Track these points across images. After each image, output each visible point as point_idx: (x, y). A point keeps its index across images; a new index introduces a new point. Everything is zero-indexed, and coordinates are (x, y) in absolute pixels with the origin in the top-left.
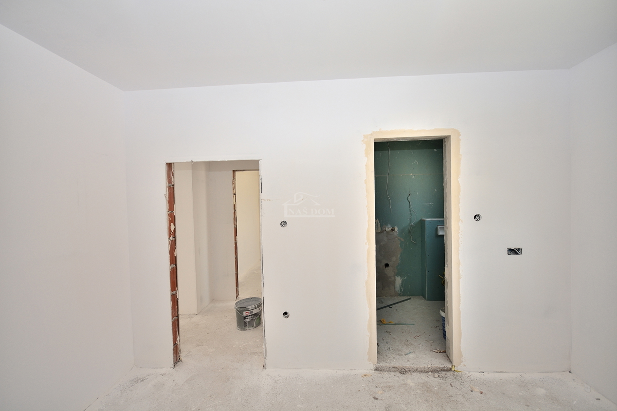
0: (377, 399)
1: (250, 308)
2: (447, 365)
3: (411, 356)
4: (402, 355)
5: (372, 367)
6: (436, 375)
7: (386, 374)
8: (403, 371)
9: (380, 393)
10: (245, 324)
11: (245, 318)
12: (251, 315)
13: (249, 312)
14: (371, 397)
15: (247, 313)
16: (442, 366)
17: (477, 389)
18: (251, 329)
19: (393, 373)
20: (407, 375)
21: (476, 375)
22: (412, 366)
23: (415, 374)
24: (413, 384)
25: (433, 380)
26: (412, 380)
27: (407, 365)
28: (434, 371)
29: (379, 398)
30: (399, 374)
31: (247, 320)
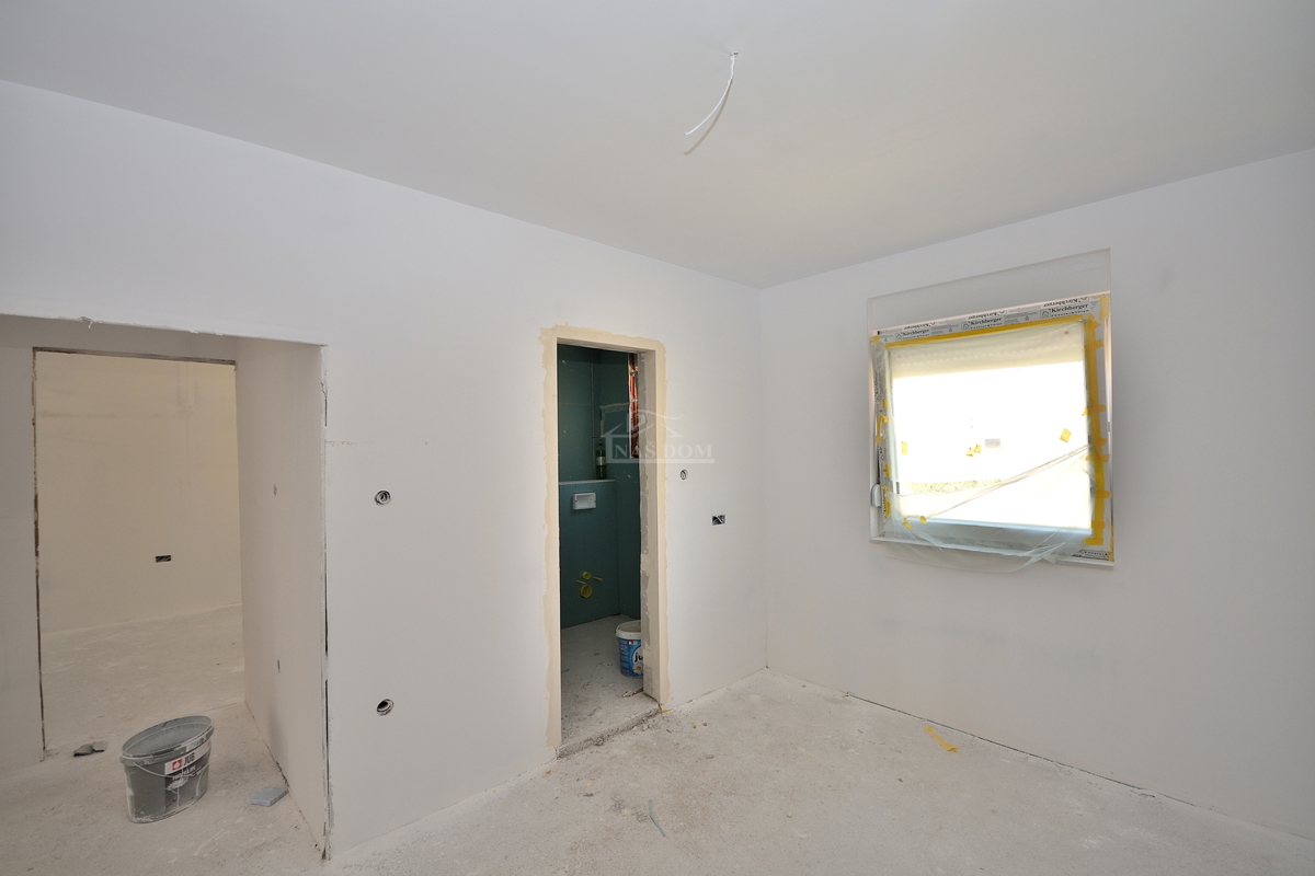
0: (591, 795)
1: (188, 745)
2: (654, 706)
3: (599, 714)
4: (585, 719)
5: (553, 753)
6: (645, 727)
7: (578, 757)
8: (600, 741)
9: (589, 785)
10: (170, 798)
11: (169, 780)
12: (189, 767)
13: (183, 758)
14: (582, 797)
15: (178, 765)
16: (648, 711)
17: (699, 724)
18: (189, 805)
19: (587, 751)
20: (607, 744)
21: (686, 708)
22: (611, 727)
23: (616, 738)
24: (623, 753)
25: (644, 736)
26: (619, 747)
27: (604, 728)
28: (640, 722)
29: (593, 792)
30: (596, 748)
31: (178, 784)
